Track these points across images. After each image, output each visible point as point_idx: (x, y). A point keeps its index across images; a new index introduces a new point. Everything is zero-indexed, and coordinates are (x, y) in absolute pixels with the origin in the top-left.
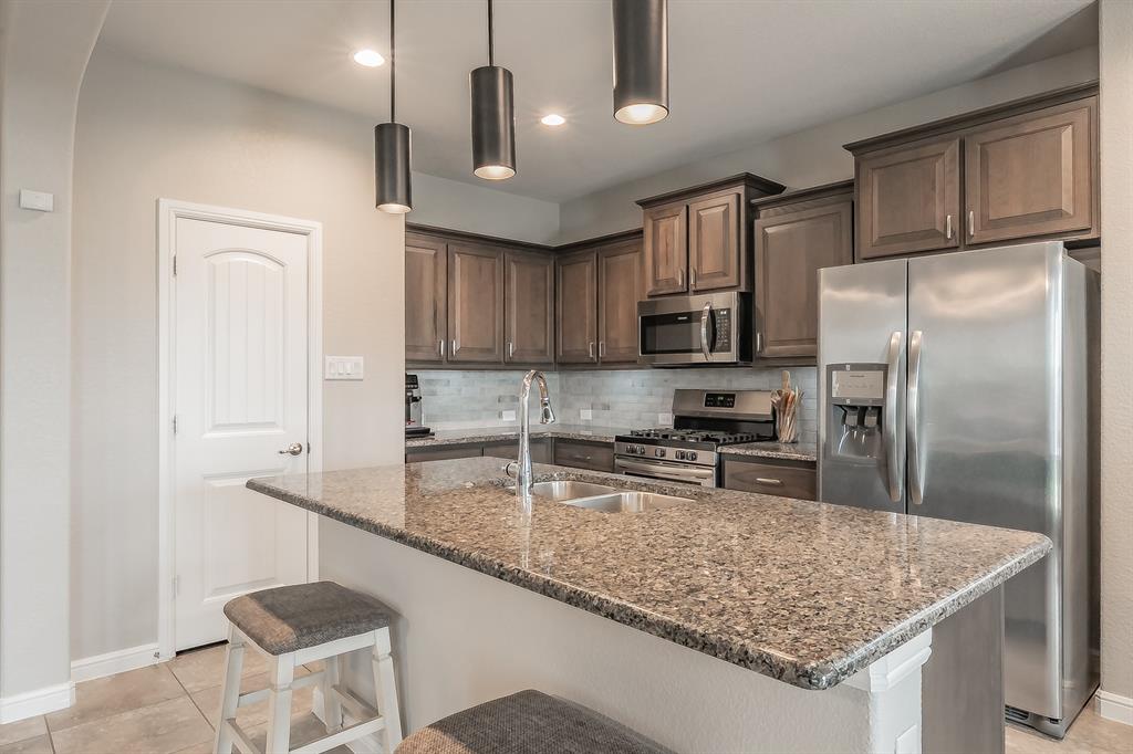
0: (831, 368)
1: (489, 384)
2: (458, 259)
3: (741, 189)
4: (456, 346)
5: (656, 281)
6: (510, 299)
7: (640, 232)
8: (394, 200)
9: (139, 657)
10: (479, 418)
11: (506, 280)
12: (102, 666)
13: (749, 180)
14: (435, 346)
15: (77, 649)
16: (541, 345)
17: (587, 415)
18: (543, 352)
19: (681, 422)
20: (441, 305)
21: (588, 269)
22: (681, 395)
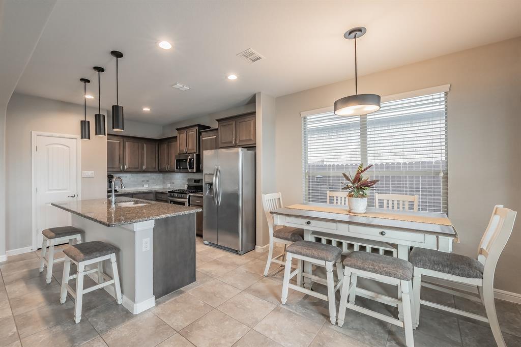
0: (205, 174)
1: (140, 177)
2: (127, 143)
3: (197, 128)
4: (126, 167)
5: (180, 150)
6: (144, 154)
7: (177, 137)
8: (85, 138)
9: (27, 250)
10: (136, 187)
11: (143, 149)
12: (15, 252)
13: (199, 126)
14: (120, 167)
15: (8, 248)
16: (154, 166)
17: (169, 185)
18: (155, 168)
19: (189, 187)
20: (121, 156)
21: (166, 146)
22: (189, 180)
